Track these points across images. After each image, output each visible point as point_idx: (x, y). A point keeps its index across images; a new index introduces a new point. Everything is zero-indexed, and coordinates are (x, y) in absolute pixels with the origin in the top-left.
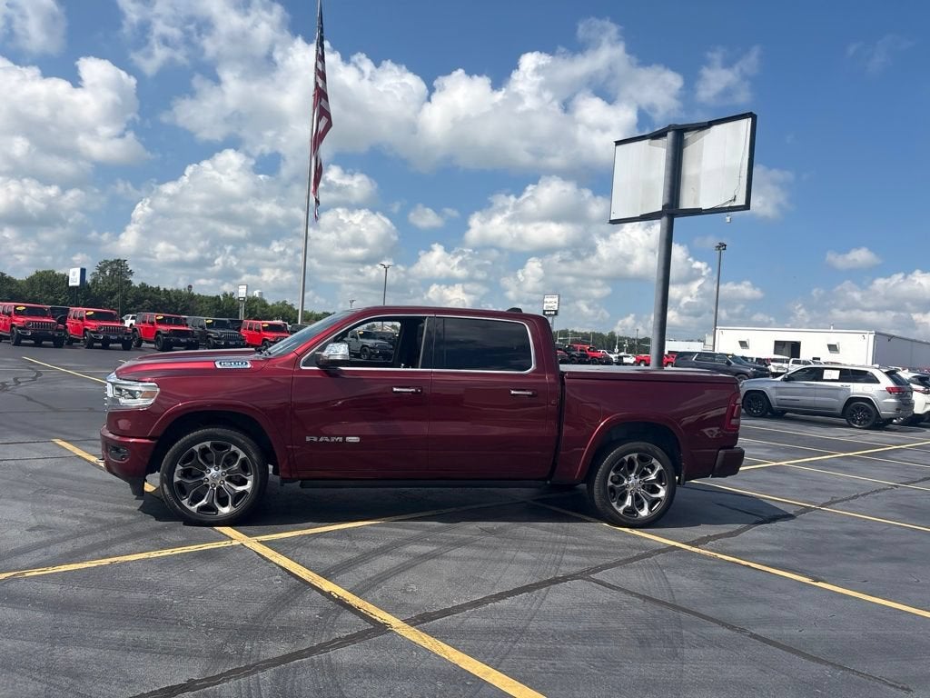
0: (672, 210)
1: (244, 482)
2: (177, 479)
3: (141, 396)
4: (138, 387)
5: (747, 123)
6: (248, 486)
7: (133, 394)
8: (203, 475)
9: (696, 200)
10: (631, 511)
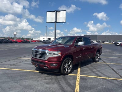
1: (70, 66)
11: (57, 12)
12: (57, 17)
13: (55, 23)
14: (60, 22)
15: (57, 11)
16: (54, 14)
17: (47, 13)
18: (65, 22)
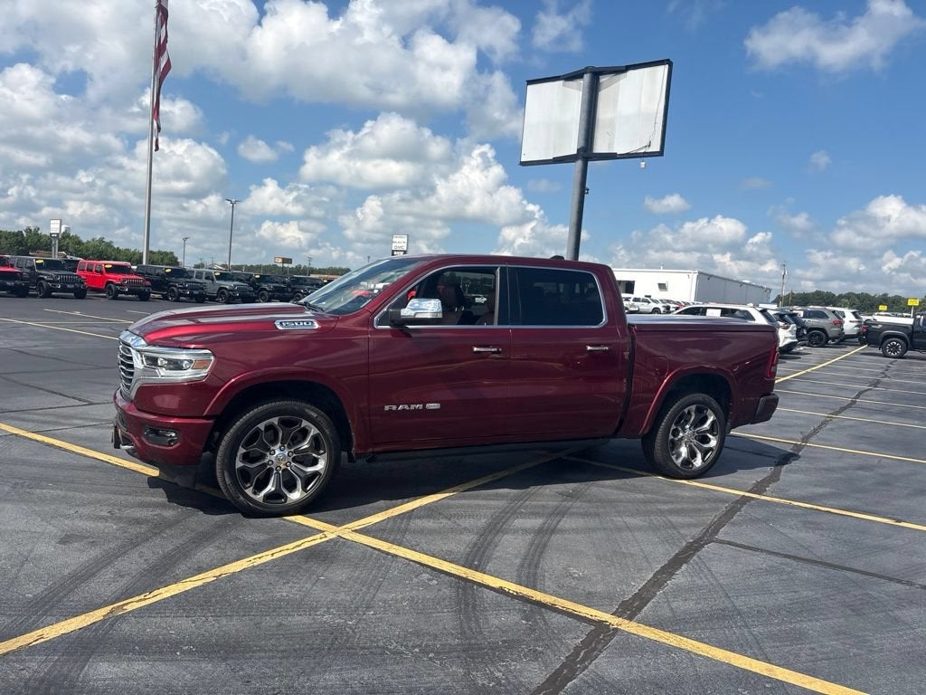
0: (586, 153)
1: (315, 462)
2: (239, 464)
3: (191, 367)
4: (183, 356)
5: (663, 70)
6: (321, 466)
7: (176, 365)
8: (263, 456)
9: (610, 145)
10: (687, 462)
11: (603, 79)
12: (603, 114)
13: (579, 163)
14: (620, 151)
15: (596, 74)
16: (575, 94)
17: (529, 87)
18: (660, 153)
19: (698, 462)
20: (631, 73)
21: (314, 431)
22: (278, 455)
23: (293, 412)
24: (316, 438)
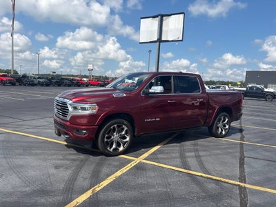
0: (160, 40)
1: (126, 138)
2: (106, 140)
3: (89, 109)
4: (86, 106)
6: (128, 139)
7: (84, 109)
8: (111, 137)
9: (167, 38)
10: (221, 133)
11: (164, 18)
12: (164, 28)
13: (158, 43)
14: (170, 40)
15: (162, 16)
16: (156, 22)
17: (142, 20)
18: (182, 40)
19: (224, 133)
20: (173, 16)
21: (126, 128)
22: (115, 136)
23: (121, 123)
24: (126, 130)
